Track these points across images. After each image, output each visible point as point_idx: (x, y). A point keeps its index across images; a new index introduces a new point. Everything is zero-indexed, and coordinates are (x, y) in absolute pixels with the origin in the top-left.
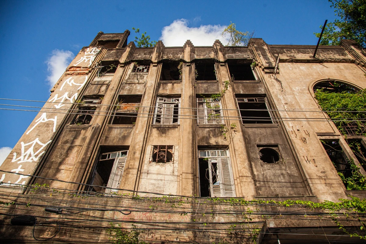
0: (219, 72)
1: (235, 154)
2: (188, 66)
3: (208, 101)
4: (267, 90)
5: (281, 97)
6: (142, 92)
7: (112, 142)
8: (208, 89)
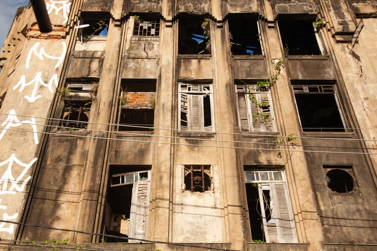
0: (267, 40)
1: (295, 180)
2: (218, 27)
3: (252, 91)
4: (339, 73)
5: (358, 87)
6: (155, 74)
7: (126, 160)
8: (250, 71)
